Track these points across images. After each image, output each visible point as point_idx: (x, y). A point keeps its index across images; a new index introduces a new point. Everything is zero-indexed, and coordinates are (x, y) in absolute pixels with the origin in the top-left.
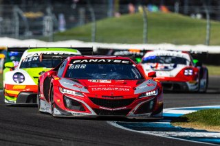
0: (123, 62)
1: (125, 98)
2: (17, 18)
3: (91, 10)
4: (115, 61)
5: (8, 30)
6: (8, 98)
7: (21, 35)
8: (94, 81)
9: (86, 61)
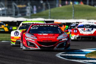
0: (54, 26)
1: (53, 41)
2: (14, 8)
3: (48, 4)
4: (51, 26)
5: (10, 13)
6: (12, 42)
7: (16, 15)
8: (40, 34)
9: (38, 26)
